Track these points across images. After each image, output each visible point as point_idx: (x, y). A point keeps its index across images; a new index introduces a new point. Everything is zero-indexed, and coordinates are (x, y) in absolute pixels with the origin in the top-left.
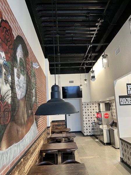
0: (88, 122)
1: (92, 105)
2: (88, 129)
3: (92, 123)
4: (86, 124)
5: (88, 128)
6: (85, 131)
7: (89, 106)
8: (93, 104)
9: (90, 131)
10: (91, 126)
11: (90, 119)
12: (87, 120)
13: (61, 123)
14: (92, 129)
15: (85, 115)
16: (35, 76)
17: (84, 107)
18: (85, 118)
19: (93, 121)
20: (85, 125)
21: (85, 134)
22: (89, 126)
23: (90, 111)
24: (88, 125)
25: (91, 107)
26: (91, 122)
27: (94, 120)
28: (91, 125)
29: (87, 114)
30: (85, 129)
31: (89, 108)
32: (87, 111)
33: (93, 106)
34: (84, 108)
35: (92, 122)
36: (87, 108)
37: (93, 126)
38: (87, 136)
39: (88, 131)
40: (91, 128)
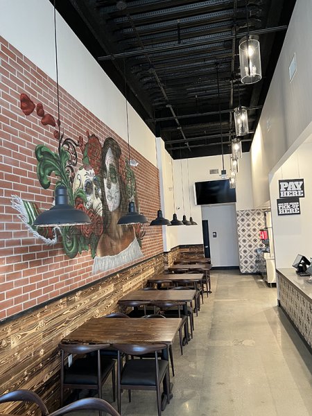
0: (248, 249)
1: (256, 217)
2: (249, 262)
3: (256, 251)
4: (245, 251)
5: (249, 260)
6: (243, 265)
7: (251, 217)
8: (259, 214)
9: (252, 264)
10: (254, 256)
11: (253, 243)
12: (247, 244)
13: (196, 250)
14: (257, 262)
15: (242, 236)
16: (133, 177)
17: (239, 220)
18: (241, 241)
19: (259, 247)
20: (242, 254)
21: (241, 270)
22: (251, 257)
23: (252, 227)
24: (248, 254)
25: (254, 220)
26: (253, 248)
27: (261, 245)
28: (254, 254)
29: (246, 233)
30: (243, 262)
31: (251, 222)
32: (246, 228)
33: (259, 217)
34: (240, 223)
35: (256, 248)
36: (246, 222)
37: (258, 256)
38: (246, 274)
39: (249, 265)
40: (254, 259)
